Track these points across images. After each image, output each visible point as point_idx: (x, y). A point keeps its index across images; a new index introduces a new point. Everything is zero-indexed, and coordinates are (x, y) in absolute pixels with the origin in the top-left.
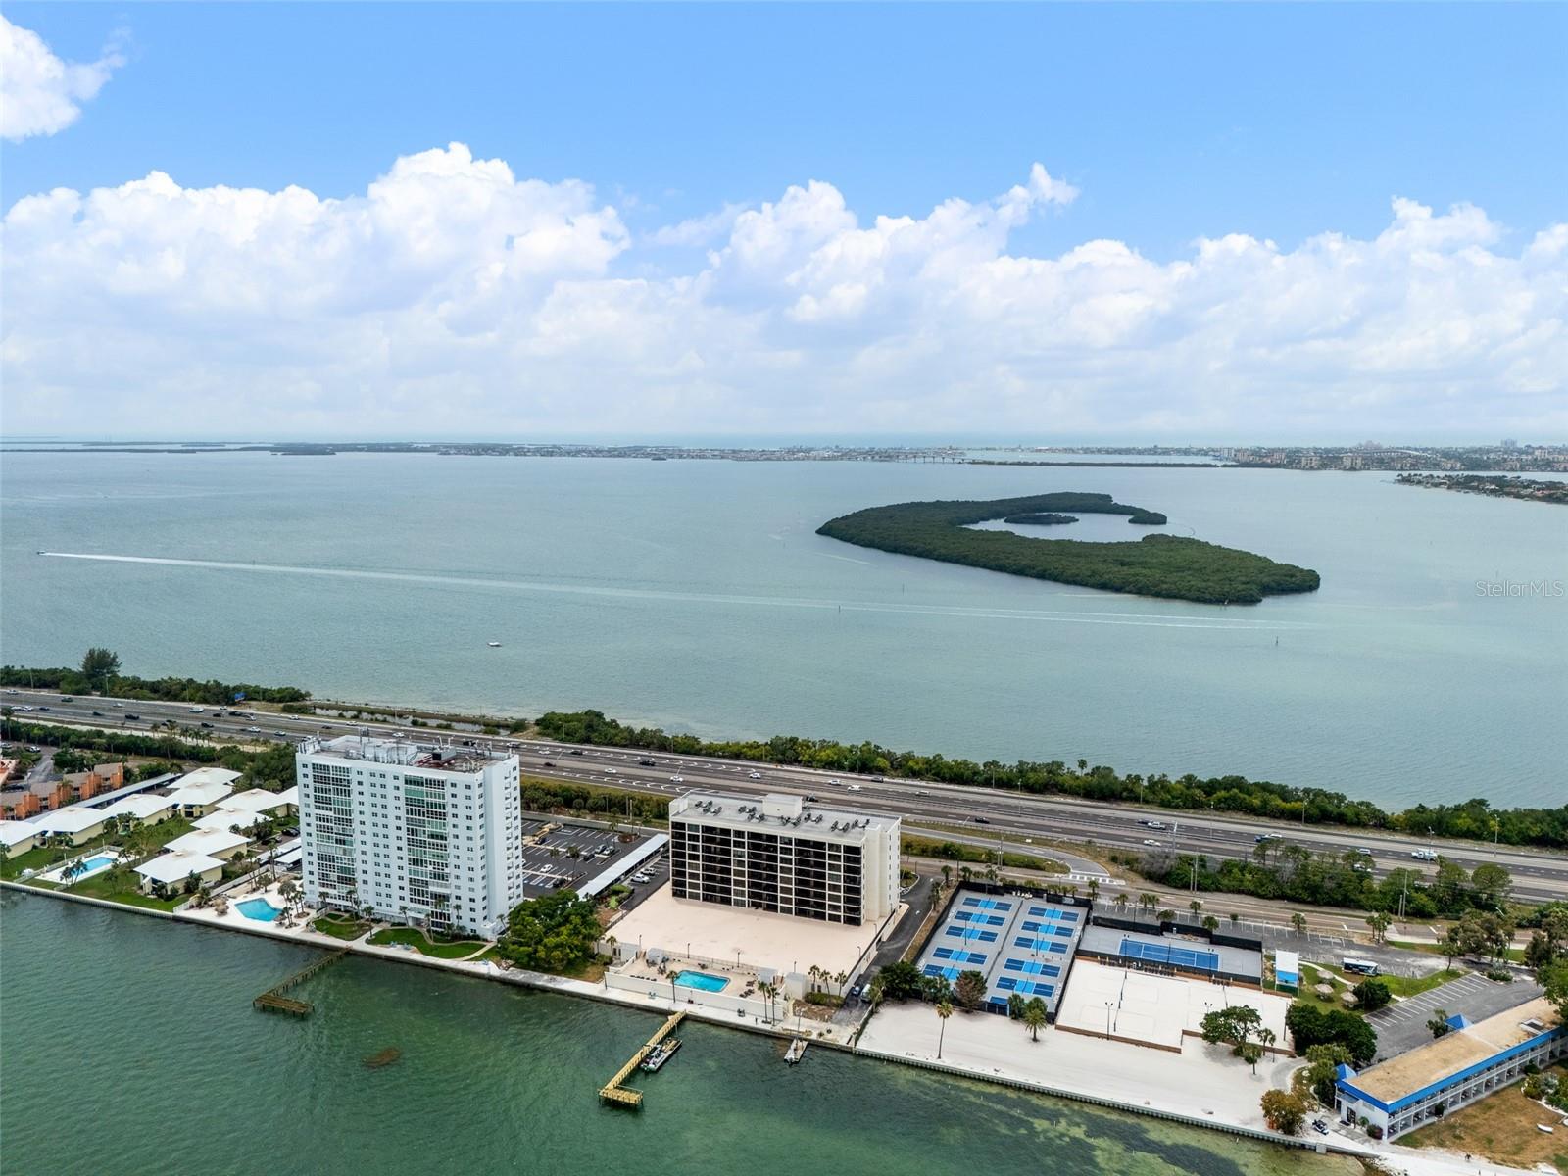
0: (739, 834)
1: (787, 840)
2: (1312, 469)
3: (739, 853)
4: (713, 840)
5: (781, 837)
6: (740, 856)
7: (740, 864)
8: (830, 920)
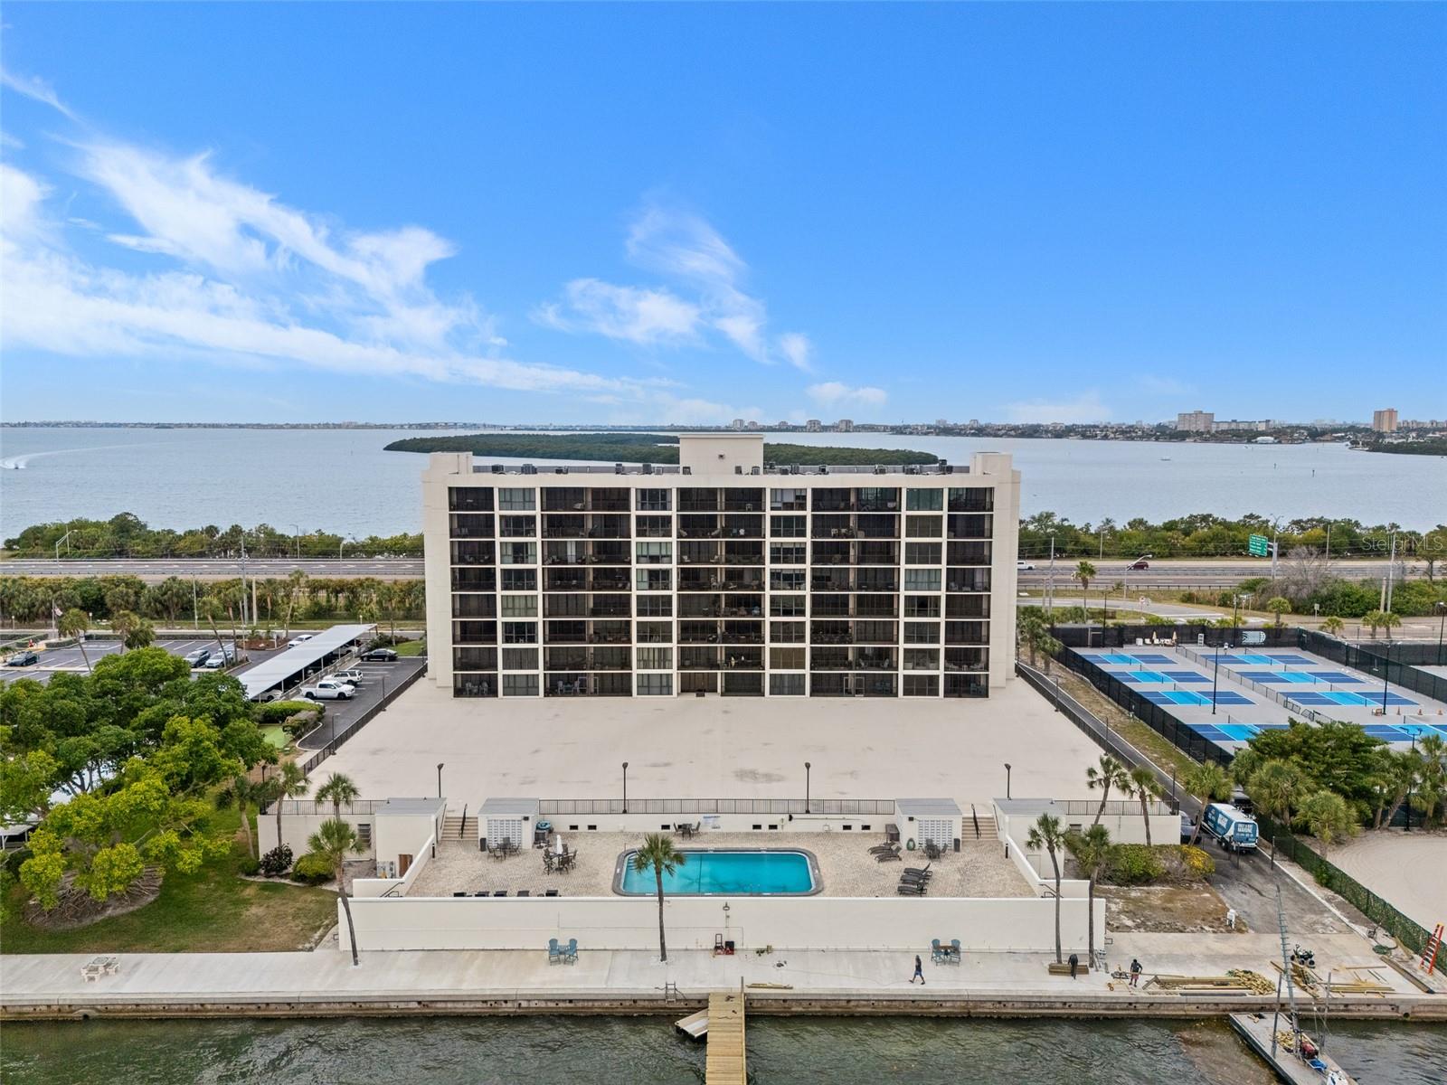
0: (654, 497)
1: (790, 499)
2: (815, 431)
3: (654, 551)
4: (575, 525)
5: (774, 491)
6: (654, 559)
7: (658, 578)
8: (907, 692)
